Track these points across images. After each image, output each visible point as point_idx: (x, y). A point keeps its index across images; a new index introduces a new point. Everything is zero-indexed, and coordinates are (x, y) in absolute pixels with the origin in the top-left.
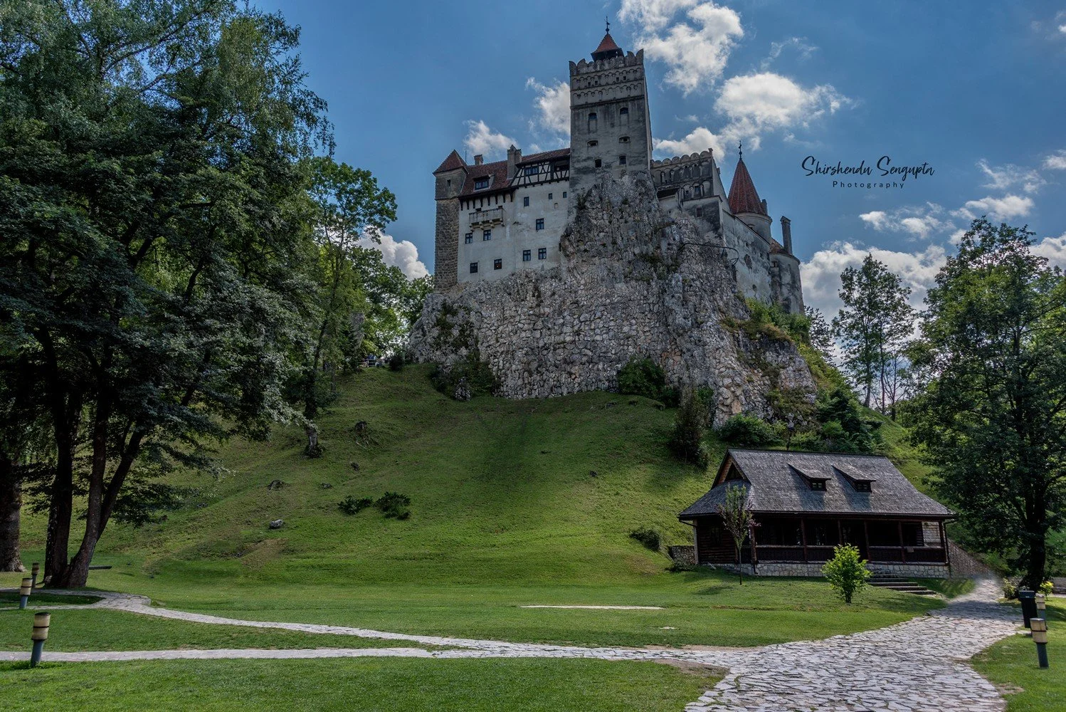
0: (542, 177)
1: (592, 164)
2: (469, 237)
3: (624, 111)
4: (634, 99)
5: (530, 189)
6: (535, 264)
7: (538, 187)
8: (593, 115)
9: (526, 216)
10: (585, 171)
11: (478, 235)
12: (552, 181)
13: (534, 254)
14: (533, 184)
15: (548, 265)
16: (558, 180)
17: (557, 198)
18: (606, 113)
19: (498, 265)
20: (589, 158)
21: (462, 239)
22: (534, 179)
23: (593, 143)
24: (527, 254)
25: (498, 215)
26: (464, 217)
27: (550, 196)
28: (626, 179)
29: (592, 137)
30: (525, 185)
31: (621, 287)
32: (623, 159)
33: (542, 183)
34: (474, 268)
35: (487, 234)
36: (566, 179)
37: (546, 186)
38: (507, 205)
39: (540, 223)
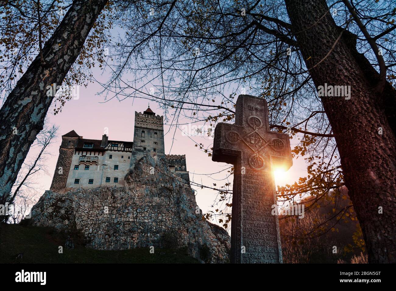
0: (119, 149)
1: (142, 149)
2: (77, 167)
3: (156, 133)
4: (159, 130)
5: (113, 152)
6: (112, 184)
7: (117, 152)
8: (143, 132)
9: (110, 163)
10: (140, 150)
11: (82, 166)
12: (124, 151)
13: (112, 180)
14: (115, 151)
15: (118, 185)
16: (127, 151)
17: (126, 158)
18: (149, 132)
19: (91, 181)
20: (141, 146)
21: (72, 167)
22: (116, 148)
23: (143, 141)
24: (108, 179)
25: (95, 159)
26: (76, 158)
27: (122, 157)
28: (156, 157)
29: (143, 139)
30: (111, 150)
31: (156, 199)
32: (155, 150)
33: (119, 151)
34: (77, 181)
35: (87, 167)
36: (130, 152)
37: (121, 153)
38: (100, 157)
39: (116, 167)
